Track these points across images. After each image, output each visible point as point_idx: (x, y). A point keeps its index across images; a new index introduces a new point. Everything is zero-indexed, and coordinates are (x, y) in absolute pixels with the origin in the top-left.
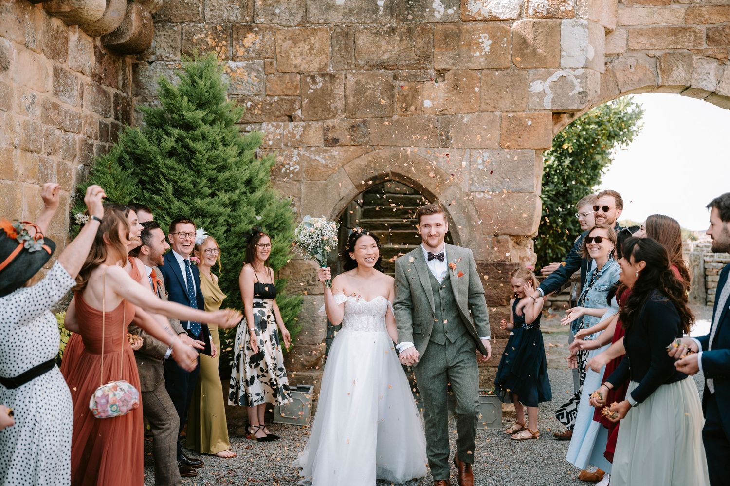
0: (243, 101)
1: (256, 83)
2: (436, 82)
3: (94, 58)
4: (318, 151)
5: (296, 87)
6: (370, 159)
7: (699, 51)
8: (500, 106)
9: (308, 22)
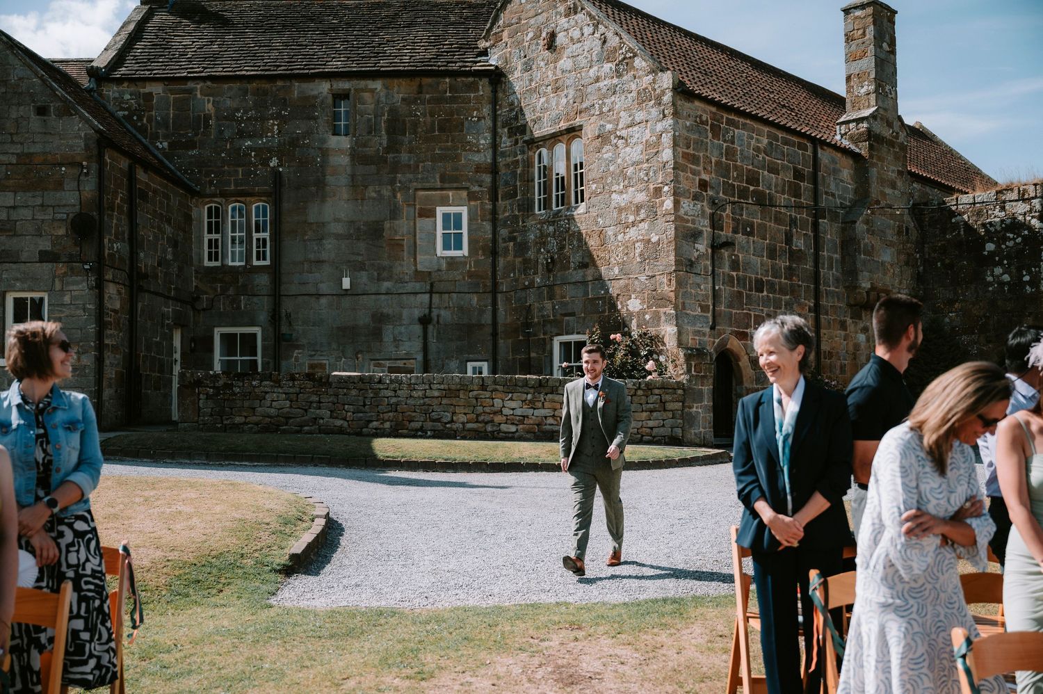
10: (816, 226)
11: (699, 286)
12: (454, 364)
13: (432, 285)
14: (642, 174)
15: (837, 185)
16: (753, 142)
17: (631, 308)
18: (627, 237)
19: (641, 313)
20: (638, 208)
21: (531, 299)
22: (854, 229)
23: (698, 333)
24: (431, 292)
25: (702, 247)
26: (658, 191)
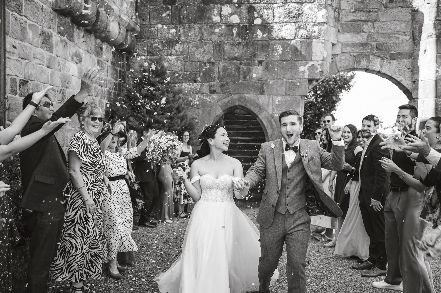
0: (174, 73)
1: (180, 66)
2: (258, 66)
3: (112, 55)
4: (207, 96)
5: (198, 68)
6: (229, 99)
7: (373, 54)
8: (286, 77)
9: (203, 39)
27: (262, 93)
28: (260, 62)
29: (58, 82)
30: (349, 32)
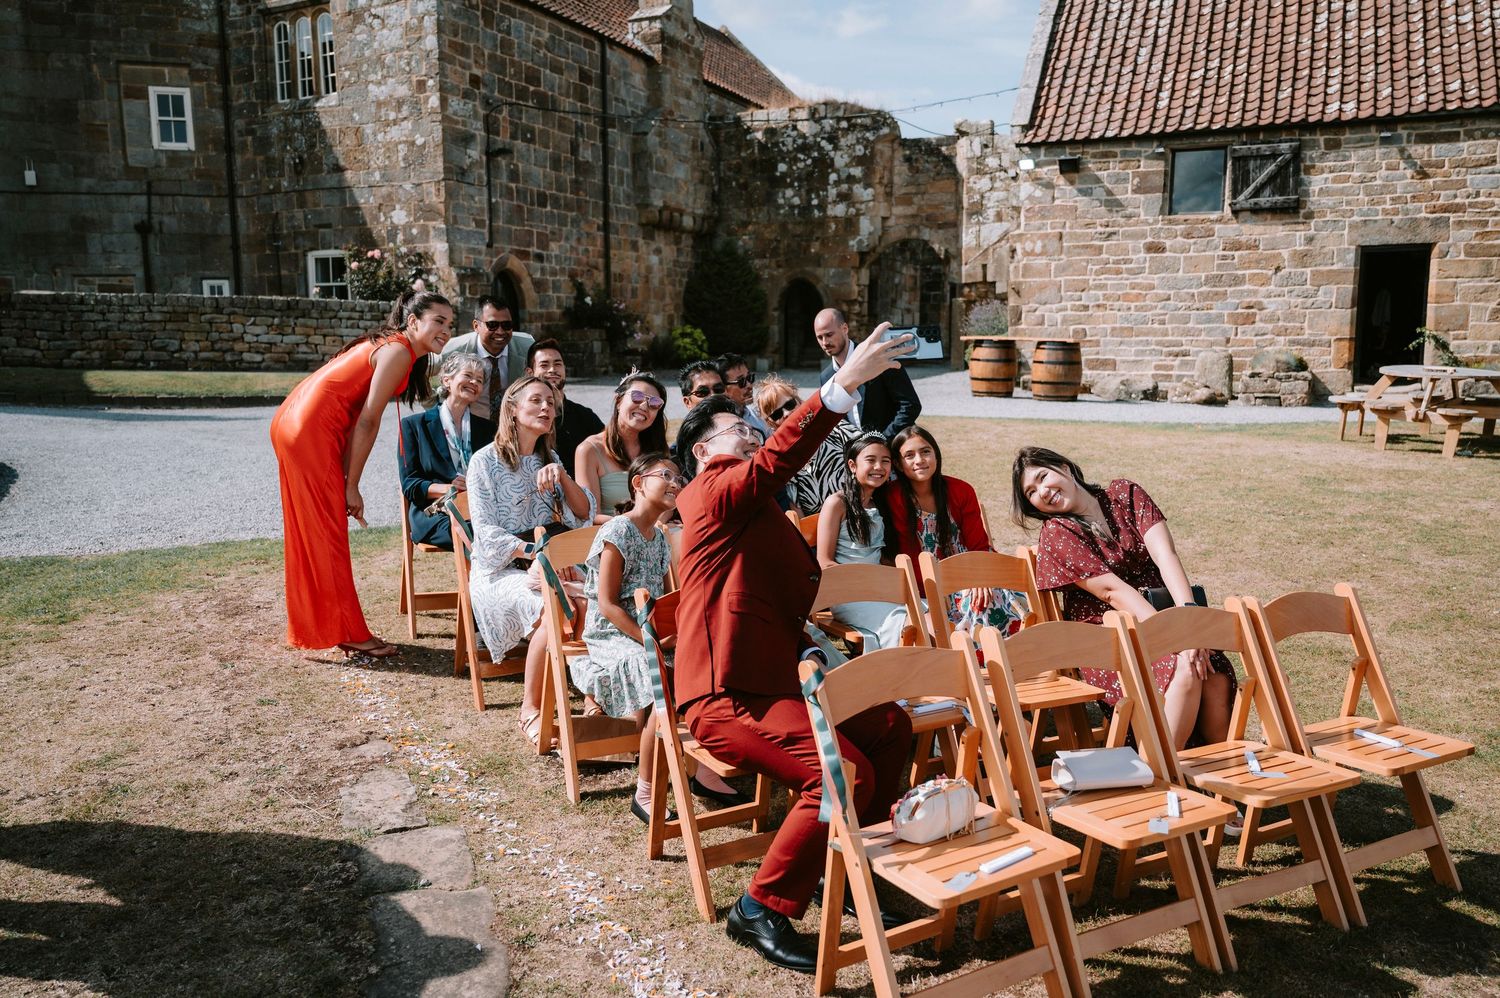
0: (747, 251)
1: (752, 244)
2: (816, 242)
4: (774, 270)
5: (767, 245)
6: (793, 272)
8: (838, 251)
9: (770, 220)
10: (604, 135)
11: (472, 197)
12: (185, 282)
13: (149, 185)
14: (403, 63)
15: (628, 91)
16: (532, 35)
17: (396, 221)
18: (388, 137)
19: (408, 227)
20: (400, 103)
21: (278, 206)
22: (645, 141)
23: (473, 251)
24: (149, 194)
25: (475, 153)
26: (421, 85)
27: (819, 265)
28: (818, 239)
29: (643, 271)
30: (902, 204)
